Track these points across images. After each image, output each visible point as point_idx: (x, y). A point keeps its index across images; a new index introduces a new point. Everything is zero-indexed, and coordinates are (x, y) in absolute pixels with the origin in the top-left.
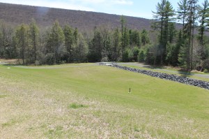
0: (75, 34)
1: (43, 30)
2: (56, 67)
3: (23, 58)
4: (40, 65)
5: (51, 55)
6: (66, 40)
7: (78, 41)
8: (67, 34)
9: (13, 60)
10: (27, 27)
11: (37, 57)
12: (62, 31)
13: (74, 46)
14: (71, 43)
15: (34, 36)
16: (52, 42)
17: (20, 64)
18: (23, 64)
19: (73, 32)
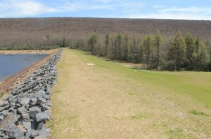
0: (197, 43)
1: (166, 40)
2: (175, 73)
3: (147, 63)
4: (162, 70)
5: (172, 62)
6: (187, 49)
7: (200, 50)
8: (188, 43)
9: (139, 65)
10: (152, 37)
11: (160, 63)
12: (184, 41)
13: (195, 55)
14: (192, 52)
15: (158, 45)
16: (174, 51)
17: (144, 69)
18: (147, 69)
19: (194, 41)
